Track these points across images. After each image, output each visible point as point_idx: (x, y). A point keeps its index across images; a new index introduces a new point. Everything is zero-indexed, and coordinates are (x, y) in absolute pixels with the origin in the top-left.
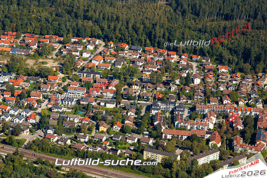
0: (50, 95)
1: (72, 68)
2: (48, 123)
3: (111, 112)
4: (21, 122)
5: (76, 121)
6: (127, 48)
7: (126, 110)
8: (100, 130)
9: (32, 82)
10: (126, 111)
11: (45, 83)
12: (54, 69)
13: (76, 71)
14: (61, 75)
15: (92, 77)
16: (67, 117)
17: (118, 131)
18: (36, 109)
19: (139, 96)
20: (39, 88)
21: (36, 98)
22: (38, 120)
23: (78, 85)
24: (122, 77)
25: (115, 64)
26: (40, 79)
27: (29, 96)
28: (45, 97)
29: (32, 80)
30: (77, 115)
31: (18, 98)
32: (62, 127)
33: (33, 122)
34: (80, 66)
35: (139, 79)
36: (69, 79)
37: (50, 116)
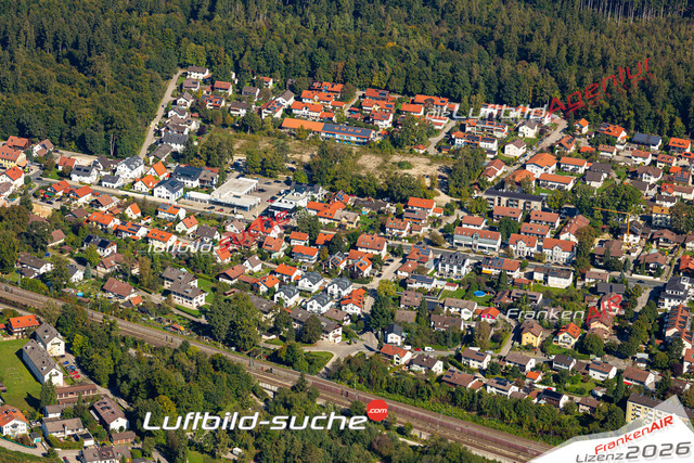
0: (408, 247)
1: (473, 182)
2: (393, 316)
3: (557, 297)
4: (324, 310)
5: (466, 315)
6: (622, 139)
7: (598, 294)
8: (524, 343)
9: (366, 211)
10: (596, 299)
11: (399, 216)
12: (427, 182)
13: (482, 189)
14: (443, 199)
15: (521, 206)
16: (443, 305)
17: (569, 347)
18: (368, 280)
19: (637, 262)
20: (383, 228)
21: (370, 251)
22: (367, 309)
23: (483, 225)
24: (598, 210)
25: (586, 177)
26: (388, 205)
27: (354, 247)
28: (394, 252)
29: (367, 207)
30: (470, 301)
31: (326, 249)
32: (427, 329)
33: (354, 311)
34: (493, 178)
35: (642, 218)
36: (462, 208)
37: (400, 298)
